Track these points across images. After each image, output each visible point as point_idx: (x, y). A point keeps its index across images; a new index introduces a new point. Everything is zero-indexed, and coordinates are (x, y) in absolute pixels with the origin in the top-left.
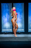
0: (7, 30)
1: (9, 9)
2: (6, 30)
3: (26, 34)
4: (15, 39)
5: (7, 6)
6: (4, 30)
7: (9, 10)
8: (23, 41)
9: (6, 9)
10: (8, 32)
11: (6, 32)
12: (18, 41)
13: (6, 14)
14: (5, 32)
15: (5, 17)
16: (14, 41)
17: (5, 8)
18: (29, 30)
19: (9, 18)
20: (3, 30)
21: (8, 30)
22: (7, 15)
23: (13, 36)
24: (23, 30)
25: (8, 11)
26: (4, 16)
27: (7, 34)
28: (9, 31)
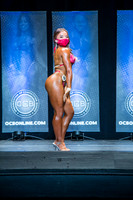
0: (27, 123)
1: (32, 36)
2: (22, 123)
3: (108, 142)
4: (60, 160)
5: (25, 25)
6: (14, 123)
7: (34, 39)
8: (94, 170)
9: (19, 35)
10: (28, 133)
11: (23, 133)
12: (71, 168)
13: (20, 57)
14: (15, 133)
15: (18, 68)
16: (53, 170)
17: (15, 32)
18: (121, 123)
19: (33, 73)
20: (7, 123)
21: (30, 123)
22: (24, 60)
23: (52, 149)
24: (93, 124)
25: (31, 45)
26: (12, 65)
27: (26, 142)
28: (34, 126)
